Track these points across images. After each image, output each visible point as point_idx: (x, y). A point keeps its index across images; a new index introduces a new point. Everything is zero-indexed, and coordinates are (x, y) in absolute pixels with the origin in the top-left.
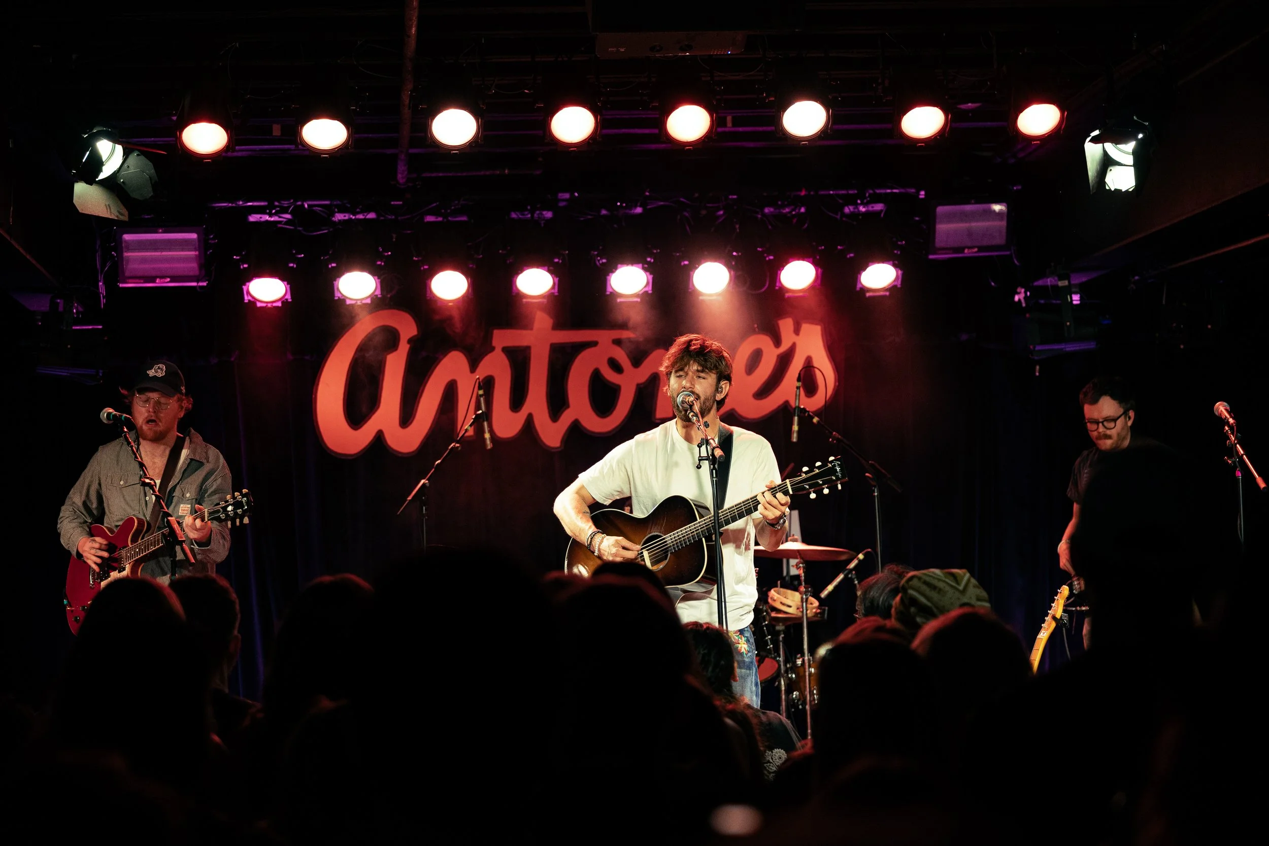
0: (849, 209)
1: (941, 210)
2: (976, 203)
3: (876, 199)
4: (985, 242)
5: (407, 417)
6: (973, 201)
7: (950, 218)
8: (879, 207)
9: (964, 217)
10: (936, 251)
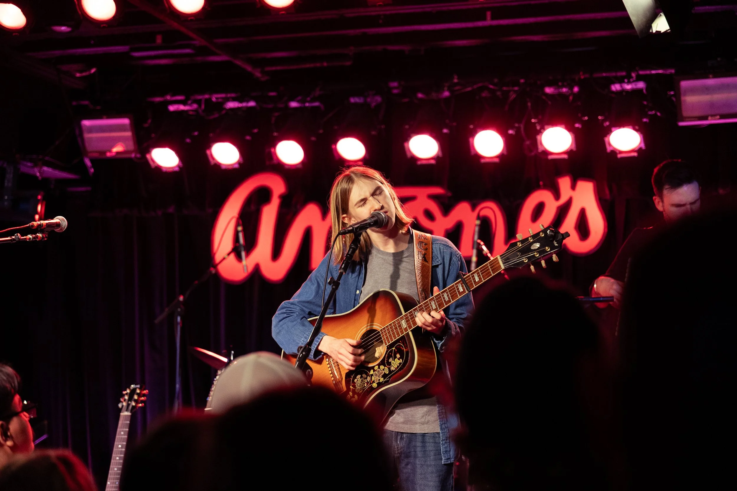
0: (615, 87)
1: (684, 84)
2: (715, 77)
3: (639, 78)
4: (726, 111)
5: (276, 253)
6: (711, 76)
7: (693, 91)
8: (641, 85)
9: (707, 90)
10: (683, 119)
